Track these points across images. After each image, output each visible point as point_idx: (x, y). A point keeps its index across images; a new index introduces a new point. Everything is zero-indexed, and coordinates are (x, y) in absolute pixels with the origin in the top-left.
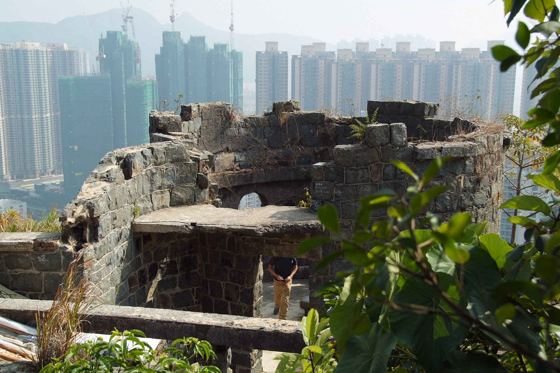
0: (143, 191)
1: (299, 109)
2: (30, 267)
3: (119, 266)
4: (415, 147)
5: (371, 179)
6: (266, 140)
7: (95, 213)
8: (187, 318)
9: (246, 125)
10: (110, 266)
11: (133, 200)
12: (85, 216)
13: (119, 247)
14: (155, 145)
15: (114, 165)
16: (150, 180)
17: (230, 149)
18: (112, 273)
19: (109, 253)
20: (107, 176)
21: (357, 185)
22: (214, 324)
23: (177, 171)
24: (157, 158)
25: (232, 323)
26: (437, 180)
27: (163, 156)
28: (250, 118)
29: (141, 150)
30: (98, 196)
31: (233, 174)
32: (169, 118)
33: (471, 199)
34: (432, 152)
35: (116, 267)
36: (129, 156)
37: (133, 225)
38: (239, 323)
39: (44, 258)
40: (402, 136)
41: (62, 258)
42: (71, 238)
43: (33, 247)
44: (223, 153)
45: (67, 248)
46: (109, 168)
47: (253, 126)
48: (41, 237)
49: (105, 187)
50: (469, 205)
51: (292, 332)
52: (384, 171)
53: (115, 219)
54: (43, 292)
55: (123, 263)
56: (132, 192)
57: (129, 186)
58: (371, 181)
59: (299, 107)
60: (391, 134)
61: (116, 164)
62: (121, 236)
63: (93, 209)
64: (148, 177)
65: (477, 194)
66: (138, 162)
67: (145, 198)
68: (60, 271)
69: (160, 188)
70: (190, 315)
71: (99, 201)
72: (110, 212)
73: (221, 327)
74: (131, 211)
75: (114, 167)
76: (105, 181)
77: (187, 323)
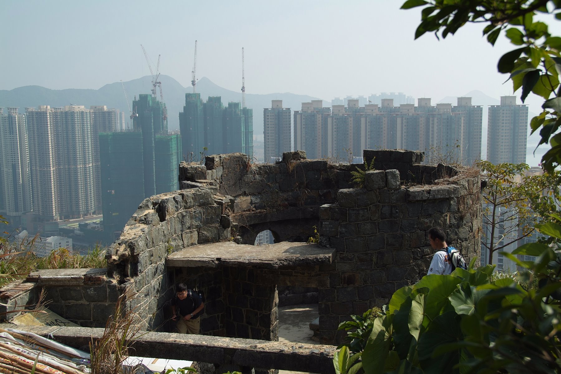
0: (175, 231)
1: (306, 158)
2: (81, 299)
3: (156, 297)
4: (407, 190)
5: (370, 218)
6: (277, 184)
7: (135, 251)
8: (216, 342)
9: (260, 172)
10: (148, 297)
11: (167, 239)
12: (127, 254)
13: (155, 280)
14: (185, 192)
15: (150, 209)
16: (180, 221)
17: (247, 193)
18: (149, 303)
19: (147, 286)
20: (145, 219)
21: (359, 223)
22: (239, 348)
23: (204, 213)
24: (186, 203)
25: (256, 347)
26: (426, 218)
27: (192, 200)
28: (263, 166)
29: (173, 196)
30: (137, 237)
31: (250, 214)
32: (196, 168)
33: (456, 234)
34: (422, 194)
35: (153, 298)
36: (163, 202)
37: (167, 261)
38: (262, 346)
39: (93, 290)
40: (396, 181)
41: (108, 290)
42: (115, 273)
43: (84, 281)
44: (241, 196)
45: (112, 282)
46: (146, 212)
47: (266, 173)
48: (90, 273)
49: (144, 229)
50: (455, 239)
51: (308, 354)
52: (381, 211)
53: (152, 255)
54: (92, 320)
55: (158, 294)
56: (166, 232)
57: (164, 228)
58: (371, 220)
59: (305, 156)
60: (387, 179)
61: (152, 208)
62: (157, 271)
63: (134, 248)
64: (179, 219)
65: (461, 230)
66: (171, 206)
67: (177, 237)
68: (106, 302)
69: (189, 228)
70: (219, 340)
71: (139, 241)
72: (148, 250)
73: (246, 350)
74: (165, 248)
75: (151, 211)
76: (144, 223)
77: (216, 347)
